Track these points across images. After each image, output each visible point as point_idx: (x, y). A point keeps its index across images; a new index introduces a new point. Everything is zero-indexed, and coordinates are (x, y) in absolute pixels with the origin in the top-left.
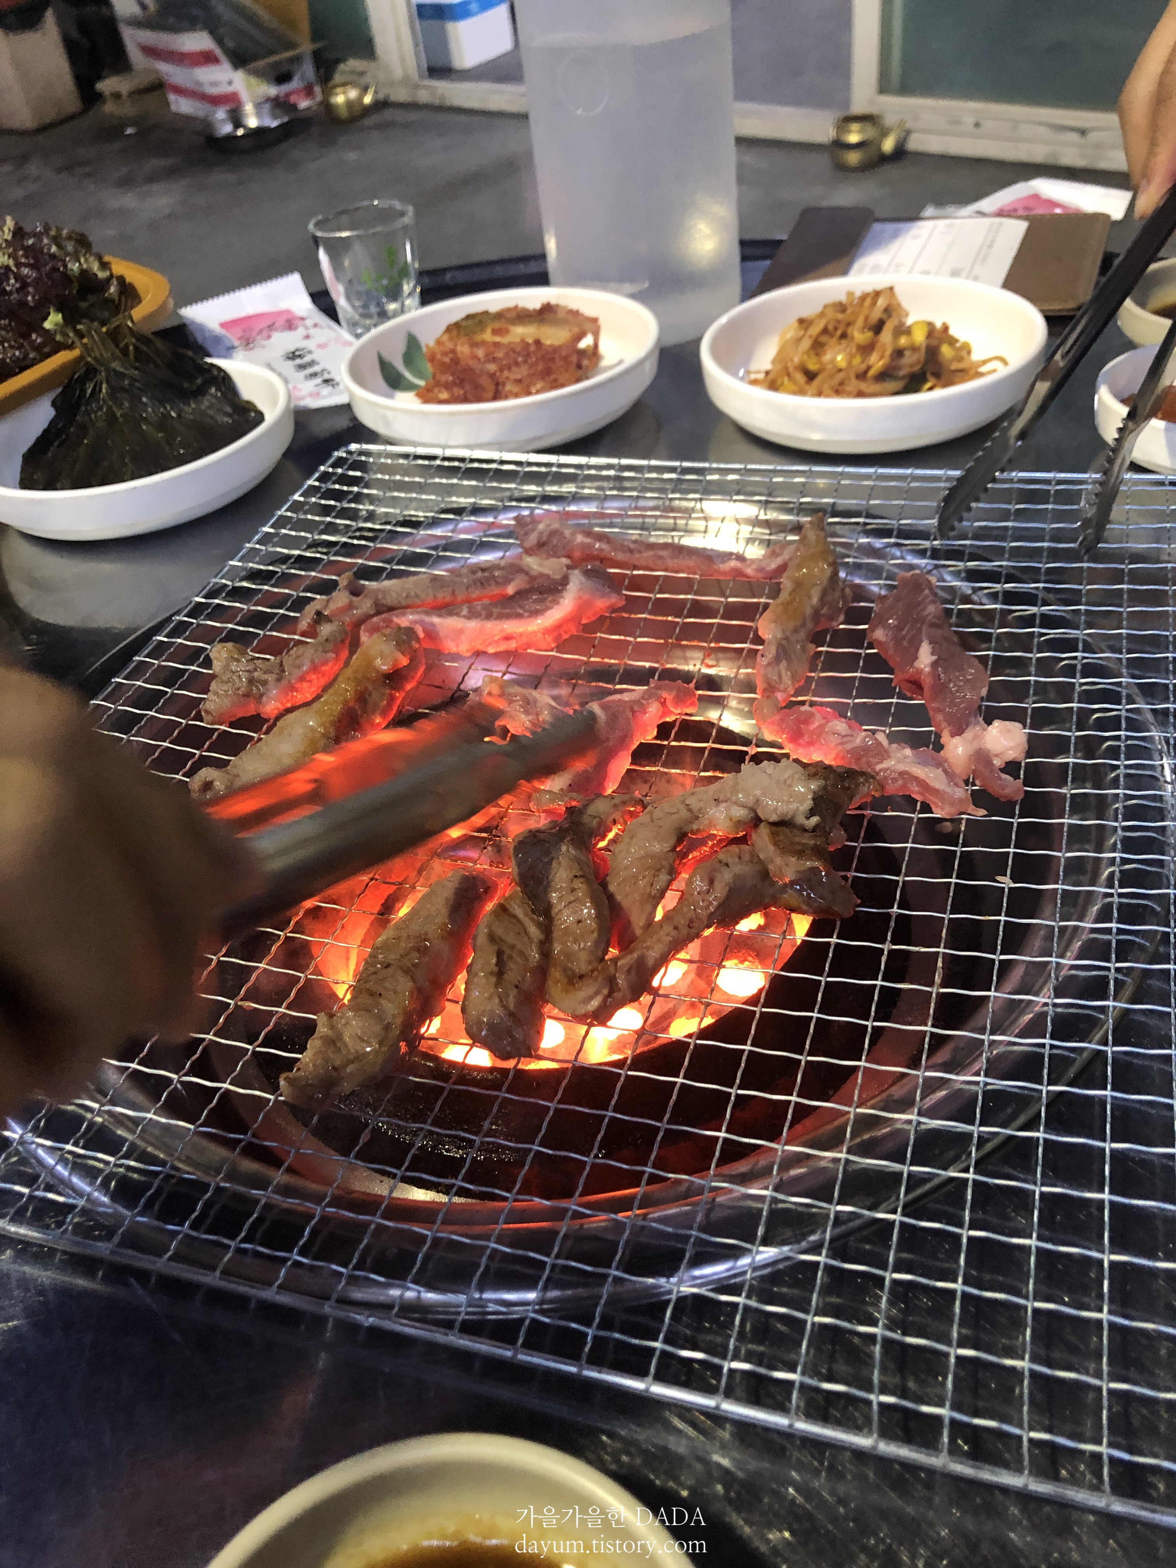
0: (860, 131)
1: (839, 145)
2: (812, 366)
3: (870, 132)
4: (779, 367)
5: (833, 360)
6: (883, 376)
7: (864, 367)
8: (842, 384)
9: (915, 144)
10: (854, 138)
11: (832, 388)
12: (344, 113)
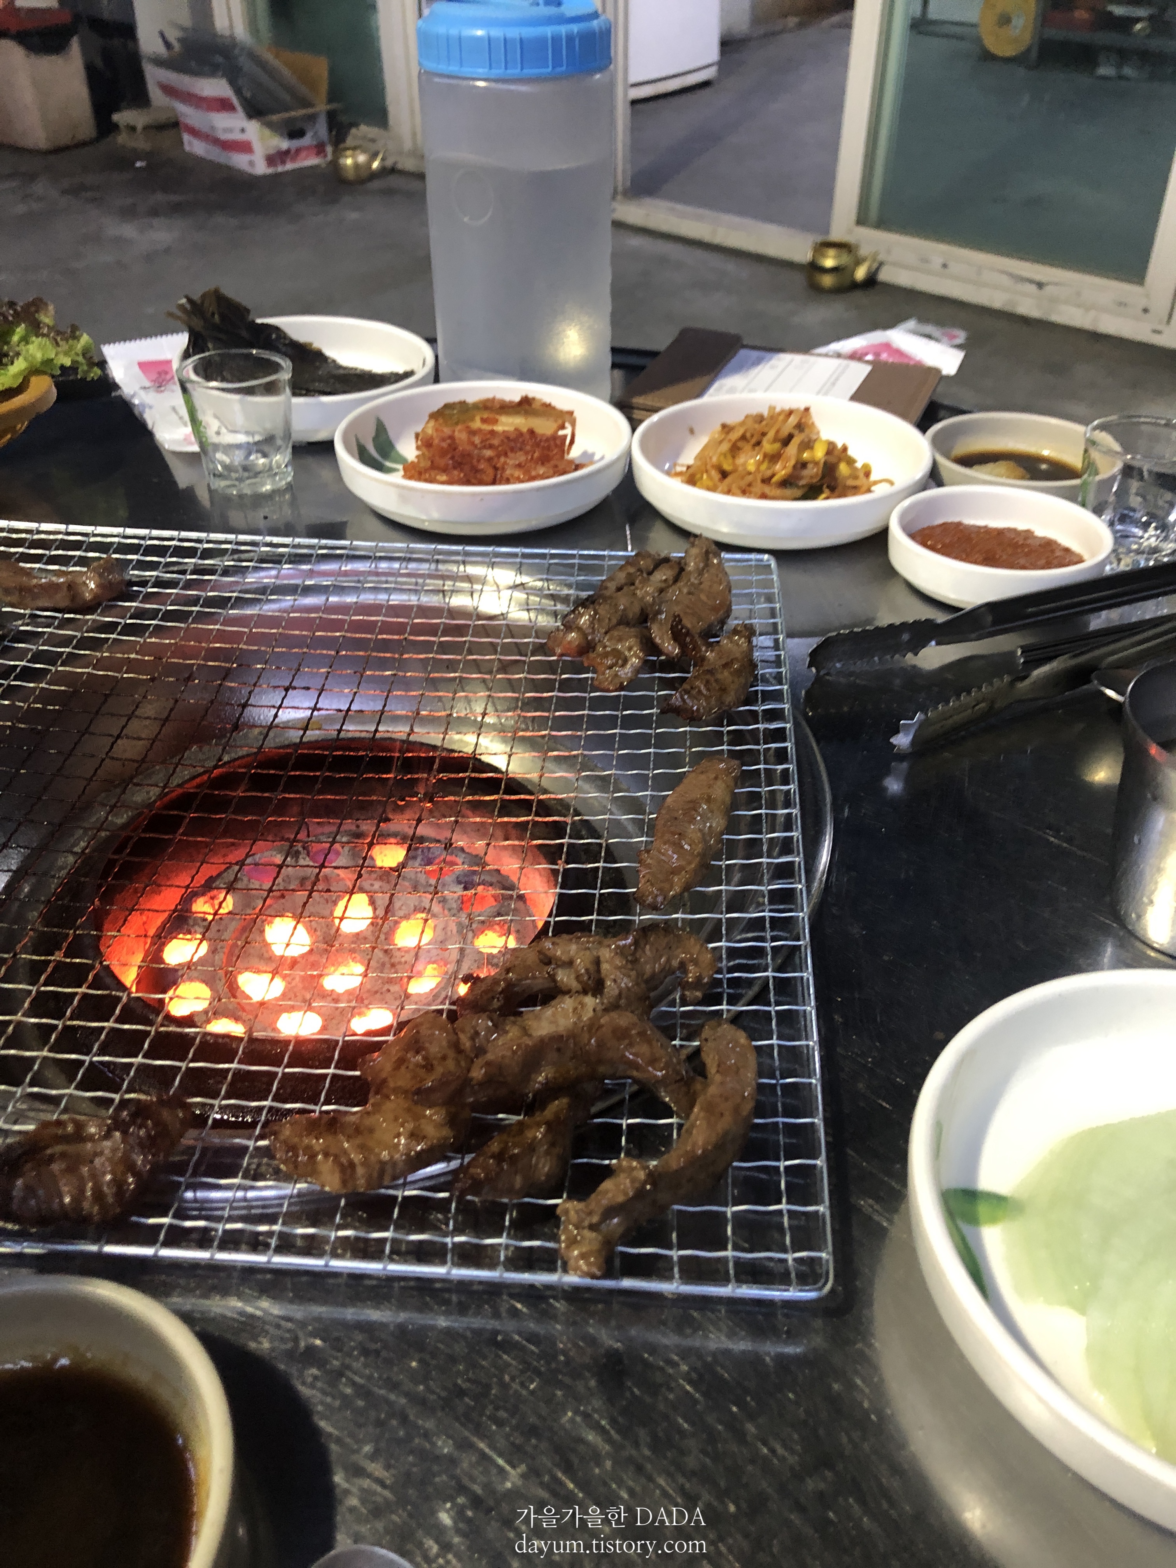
0: (835, 257)
1: (814, 268)
2: (727, 467)
3: (845, 259)
4: (699, 463)
5: (745, 464)
6: (785, 483)
7: (769, 473)
8: (750, 485)
9: (884, 276)
10: (829, 263)
11: (740, 488)
12: (351, 175)
